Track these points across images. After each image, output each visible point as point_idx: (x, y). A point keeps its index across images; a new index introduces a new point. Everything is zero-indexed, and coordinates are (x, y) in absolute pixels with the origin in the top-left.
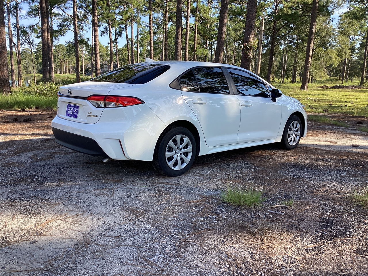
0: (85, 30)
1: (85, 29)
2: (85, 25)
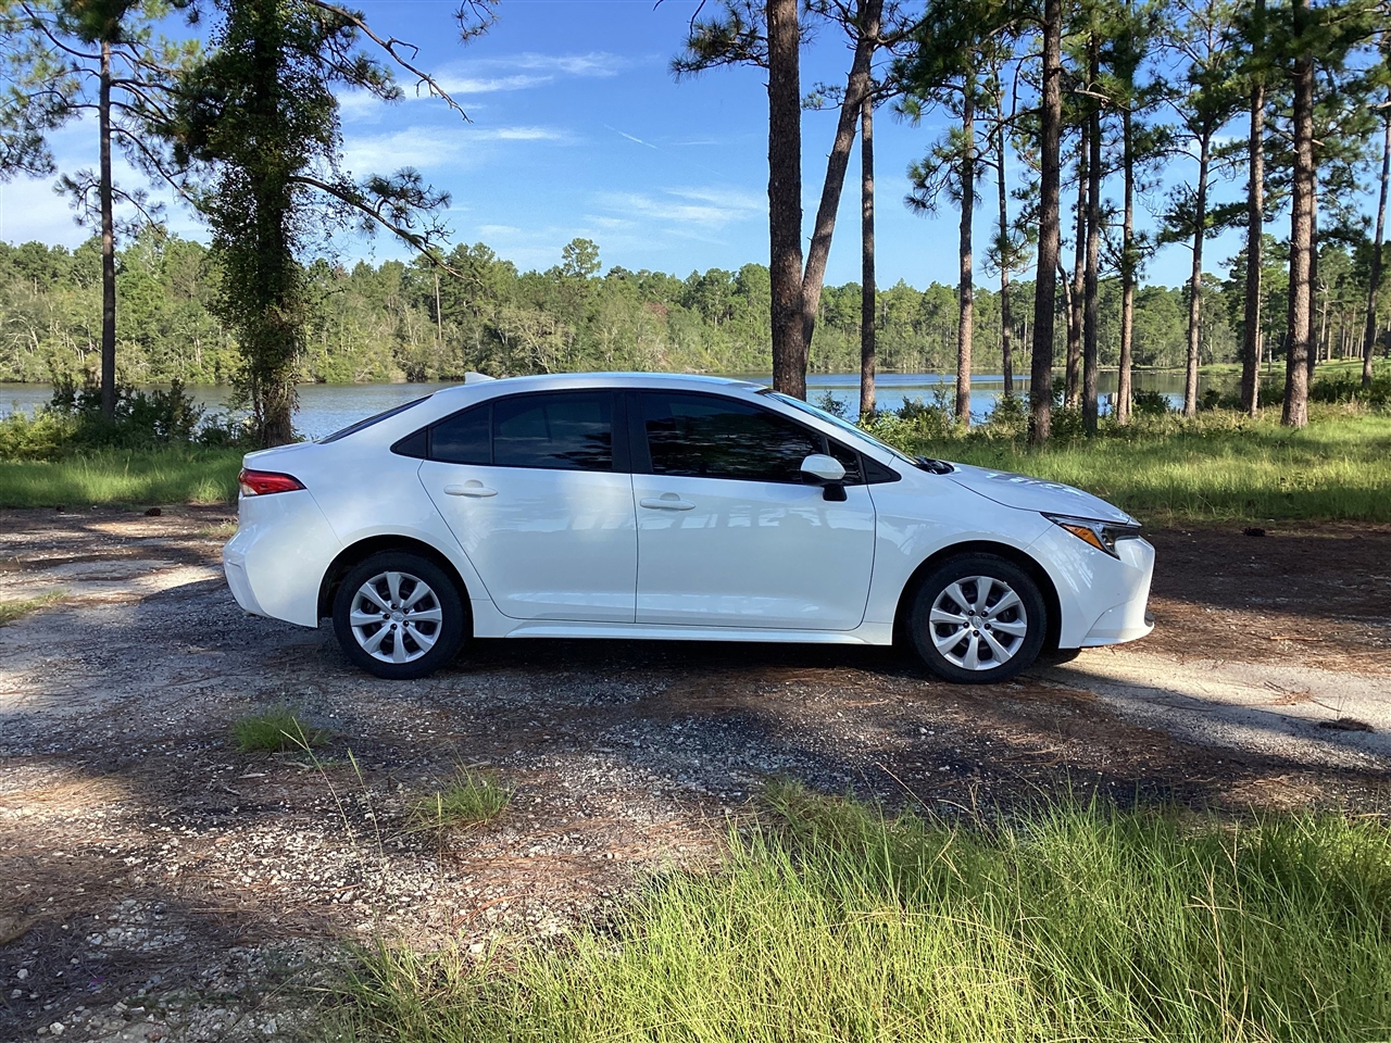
0: (1363, 187)
1: (1362, 184)
2: (1364, 166)
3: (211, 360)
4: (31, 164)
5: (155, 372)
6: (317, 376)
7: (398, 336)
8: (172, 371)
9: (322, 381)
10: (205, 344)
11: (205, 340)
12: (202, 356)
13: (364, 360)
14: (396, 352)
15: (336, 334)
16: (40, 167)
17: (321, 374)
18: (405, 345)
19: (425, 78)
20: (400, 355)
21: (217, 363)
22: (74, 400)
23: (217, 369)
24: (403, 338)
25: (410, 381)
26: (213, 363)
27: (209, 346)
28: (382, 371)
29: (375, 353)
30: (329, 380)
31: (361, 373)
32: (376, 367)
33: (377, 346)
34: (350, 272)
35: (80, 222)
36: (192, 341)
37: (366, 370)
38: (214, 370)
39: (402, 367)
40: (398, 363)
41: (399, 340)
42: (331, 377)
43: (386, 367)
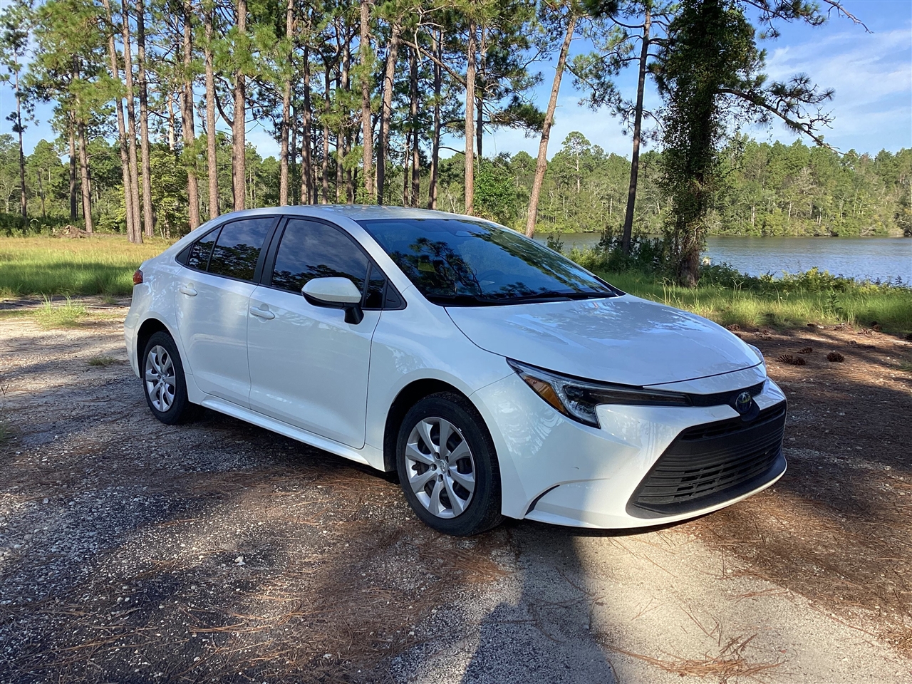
3: (761, 220)
4: (609, 100)
5: (724, 228)
6: (832, 232)
7: (902, 203)
8: (735, 228)
9: (835, 235)
10: (759, 210)
11: (758, 207)
12: (756, 218)
13: (870, 221)
14: (898, 215)
15: (851, 202)
16: (614, 101)
17: (835, 230)
18: (906, 210)
19: (835, 5)
20: (901, 217)
21: (765, 222)
22: (611, 243)
23: (764, 227)
24: (905, 205)
25: (906, 236)
26: (761, 223)
27: (761, 211)
28: (883, 229)
29: (880, 216)
30: (841, 235)
31: (867, 230)
32: (879, 226)
33: (882, 210)
34: (874, 158)
35: (625, 133)
36: (750, 208)
37: (870, 228)
38: (762, 227)
39: (901, 226)
40: (899, 223)
41: (901, 206)
42: (842, 231)
43: (887, 226)
